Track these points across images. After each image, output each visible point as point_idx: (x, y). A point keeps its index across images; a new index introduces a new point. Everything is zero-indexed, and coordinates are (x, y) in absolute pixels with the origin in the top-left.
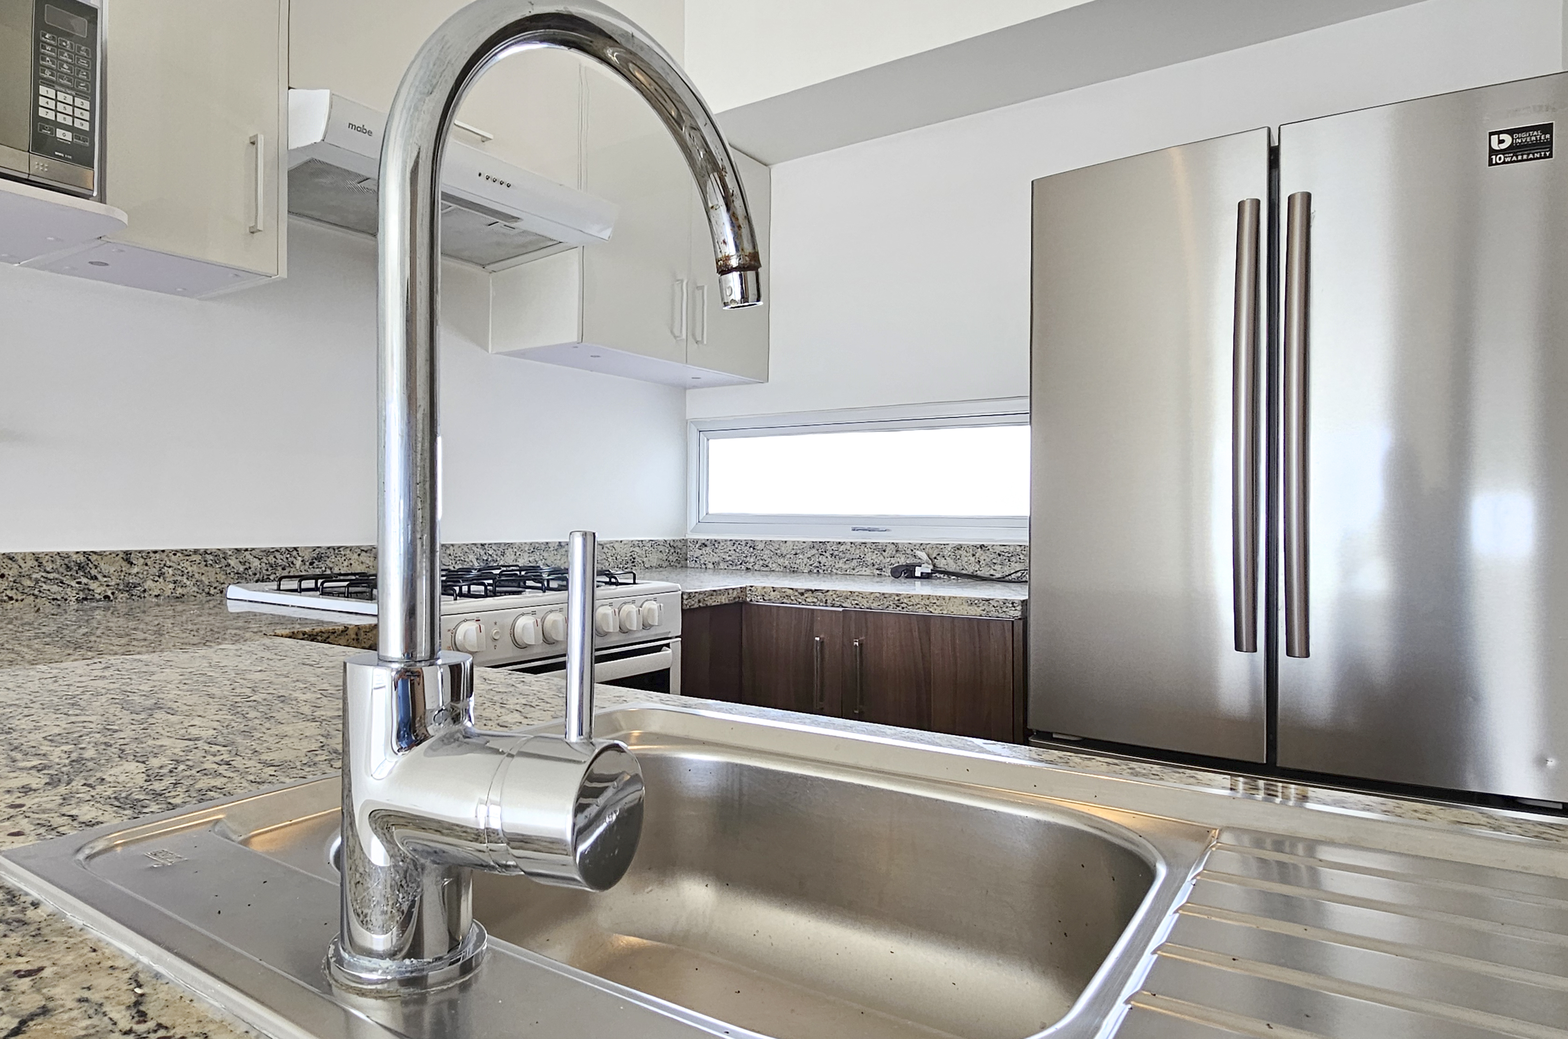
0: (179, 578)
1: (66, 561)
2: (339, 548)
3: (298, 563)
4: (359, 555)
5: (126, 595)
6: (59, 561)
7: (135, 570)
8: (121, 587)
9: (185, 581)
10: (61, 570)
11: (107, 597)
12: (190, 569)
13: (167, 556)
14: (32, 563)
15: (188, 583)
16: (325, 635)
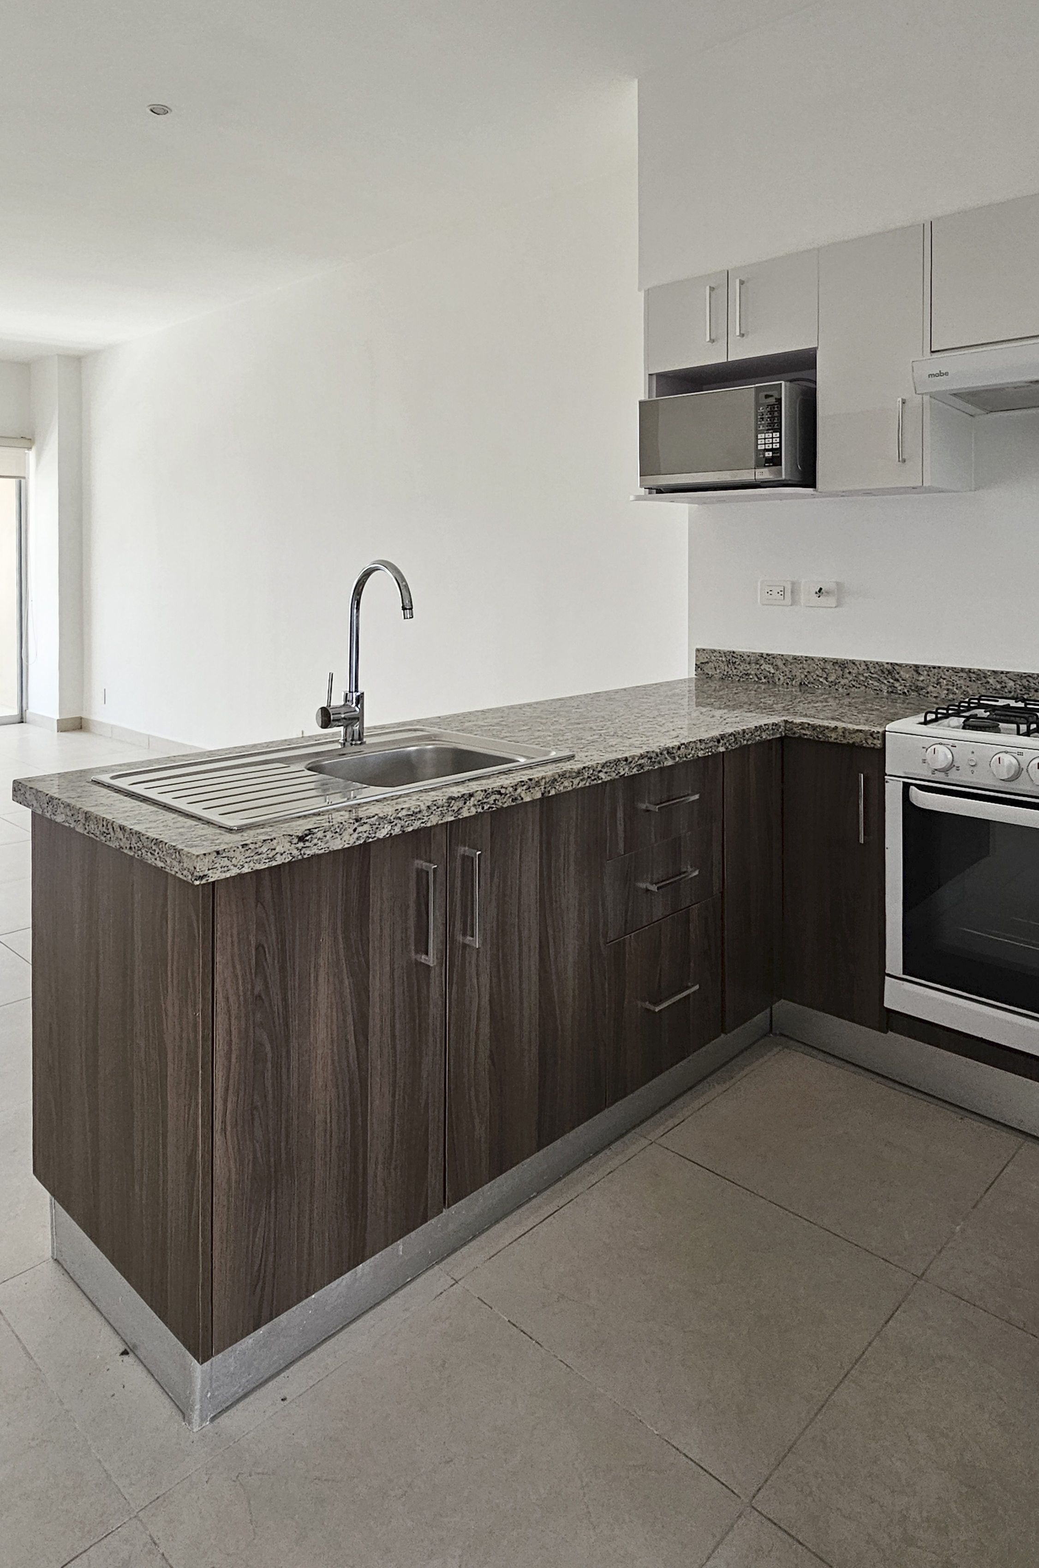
0: (951, 687)
1: (882, 668)
5: (916, 694)
6: (878, 668)
7: (921, 678)
8: (913, 688)
10: (878, 673)
11: (904, 693)
12: (958, 682)
13: (943, 671)
14: (863, 667)
15: (957, 691)
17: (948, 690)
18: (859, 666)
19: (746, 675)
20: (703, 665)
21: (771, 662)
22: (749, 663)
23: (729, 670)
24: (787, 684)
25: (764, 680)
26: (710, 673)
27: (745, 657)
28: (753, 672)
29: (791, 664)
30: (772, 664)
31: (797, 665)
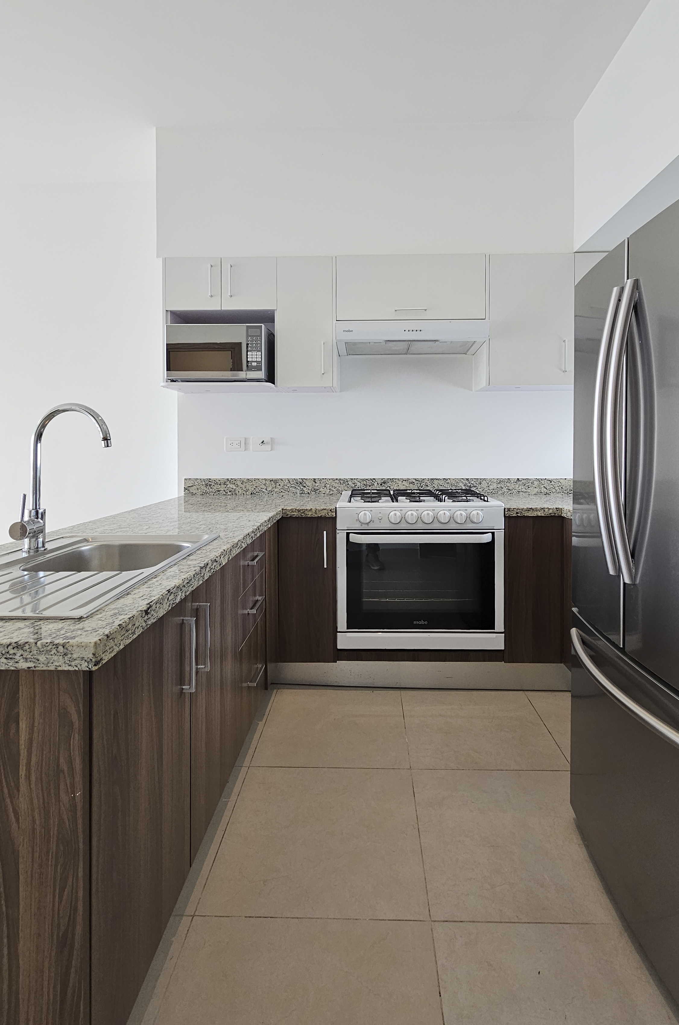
0: (331, 488)
1: (297, 481)
2: (392, 479)
3: (376, 484)
4: (402, 482)
5: (314, 492)
6: (295, 481)
7: (317, 485)
8: (313, 490)
9: (333, 489)
10: (295, 484)
11: (308, 493)
12: (335, 485)
13: (327, 480)
14: (287, 481)
15: (334, 490)
16: (304, 511)
17: (330, 489)
18: (284, 481)
19: (218, 491)
20: (189, 488)
21: (234, 483)
22: (220, 485)
23: (207, 489)
24: (244, 494)
25: (229, 493)
26: (194, 492)
27: (217, 481)
28: (222, 490)
29: (246, 483)
30: (234, 484)
31: (250, 483)
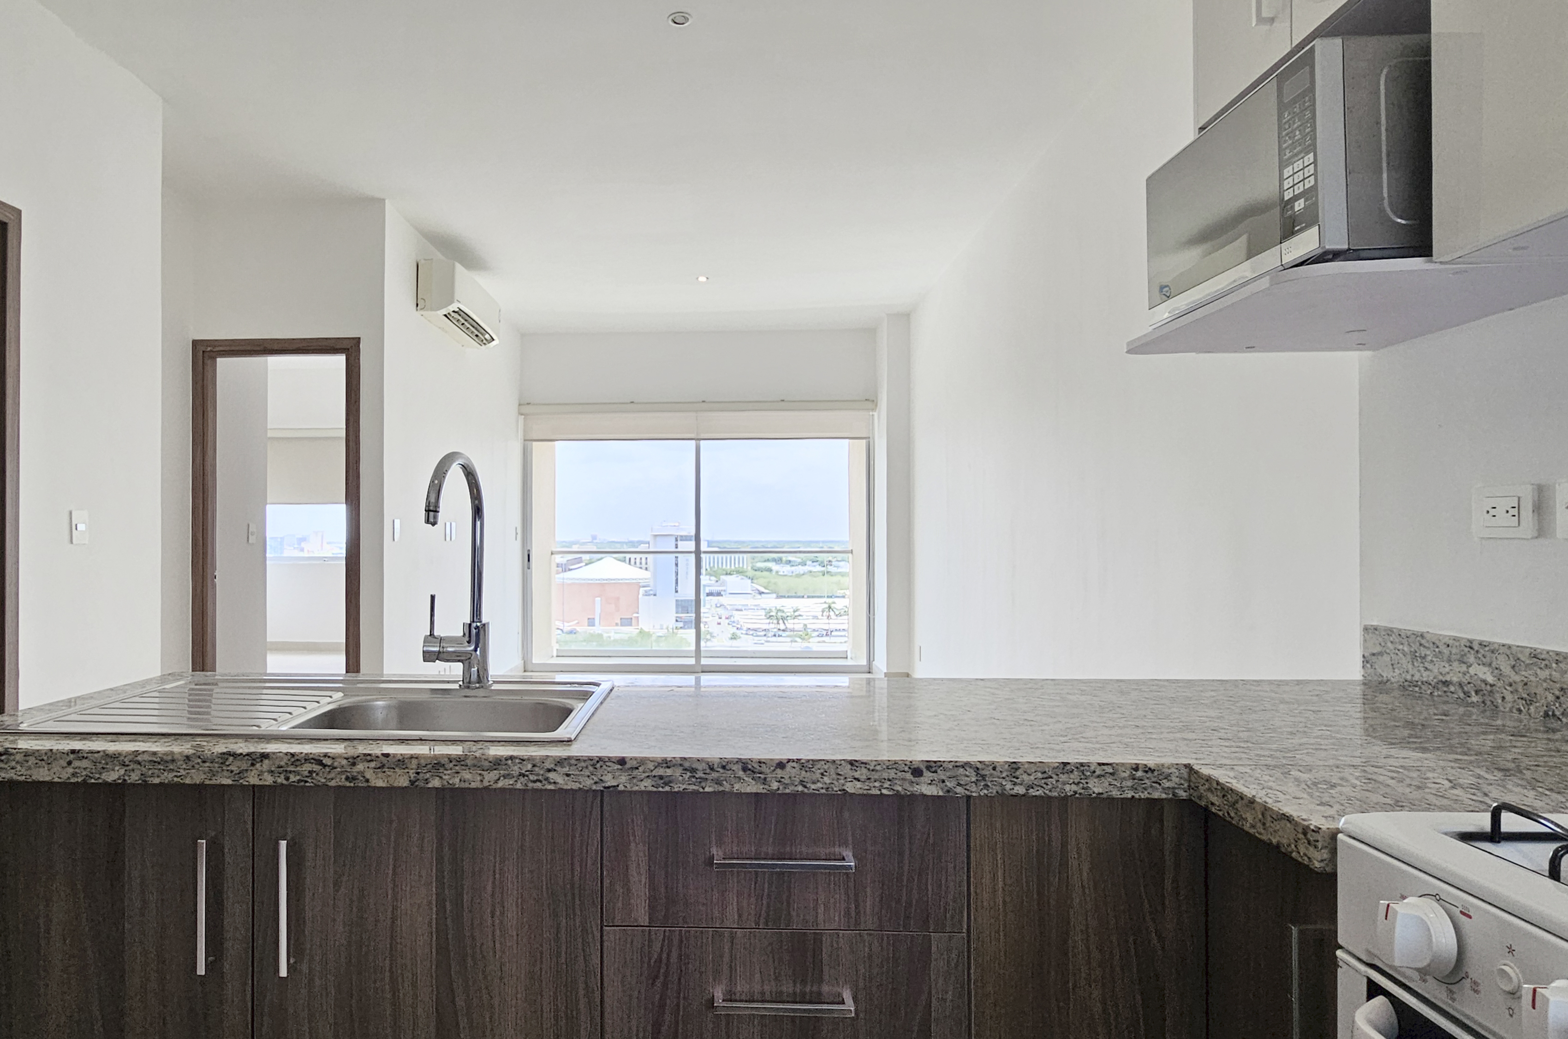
20: (1374, 659)
21: (1488, 659)
22: (1449, 661)
24: (1520, 711)
26: (1386, 675)
27: (1443, 648)
28: (1455, 679)
29: (1528, 666)
30: (1490, 665)
31: (1539, 671)
